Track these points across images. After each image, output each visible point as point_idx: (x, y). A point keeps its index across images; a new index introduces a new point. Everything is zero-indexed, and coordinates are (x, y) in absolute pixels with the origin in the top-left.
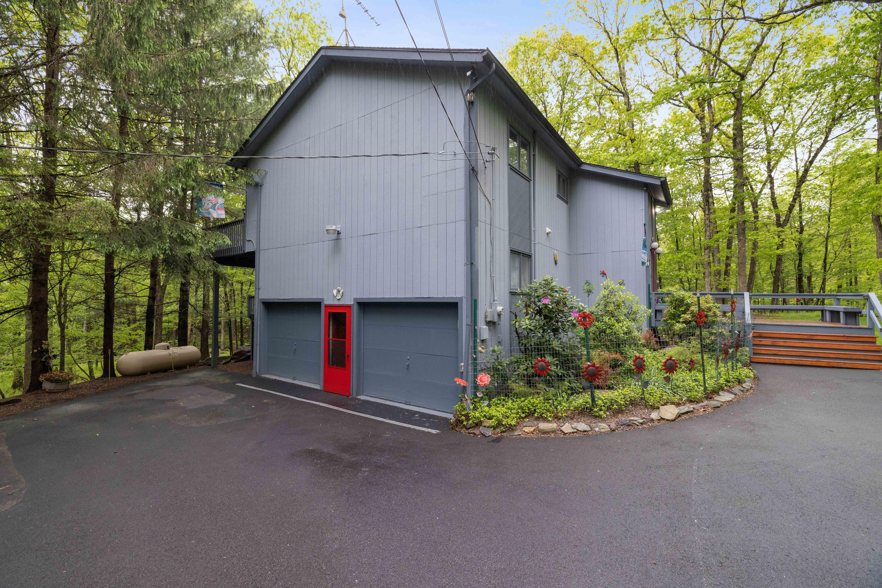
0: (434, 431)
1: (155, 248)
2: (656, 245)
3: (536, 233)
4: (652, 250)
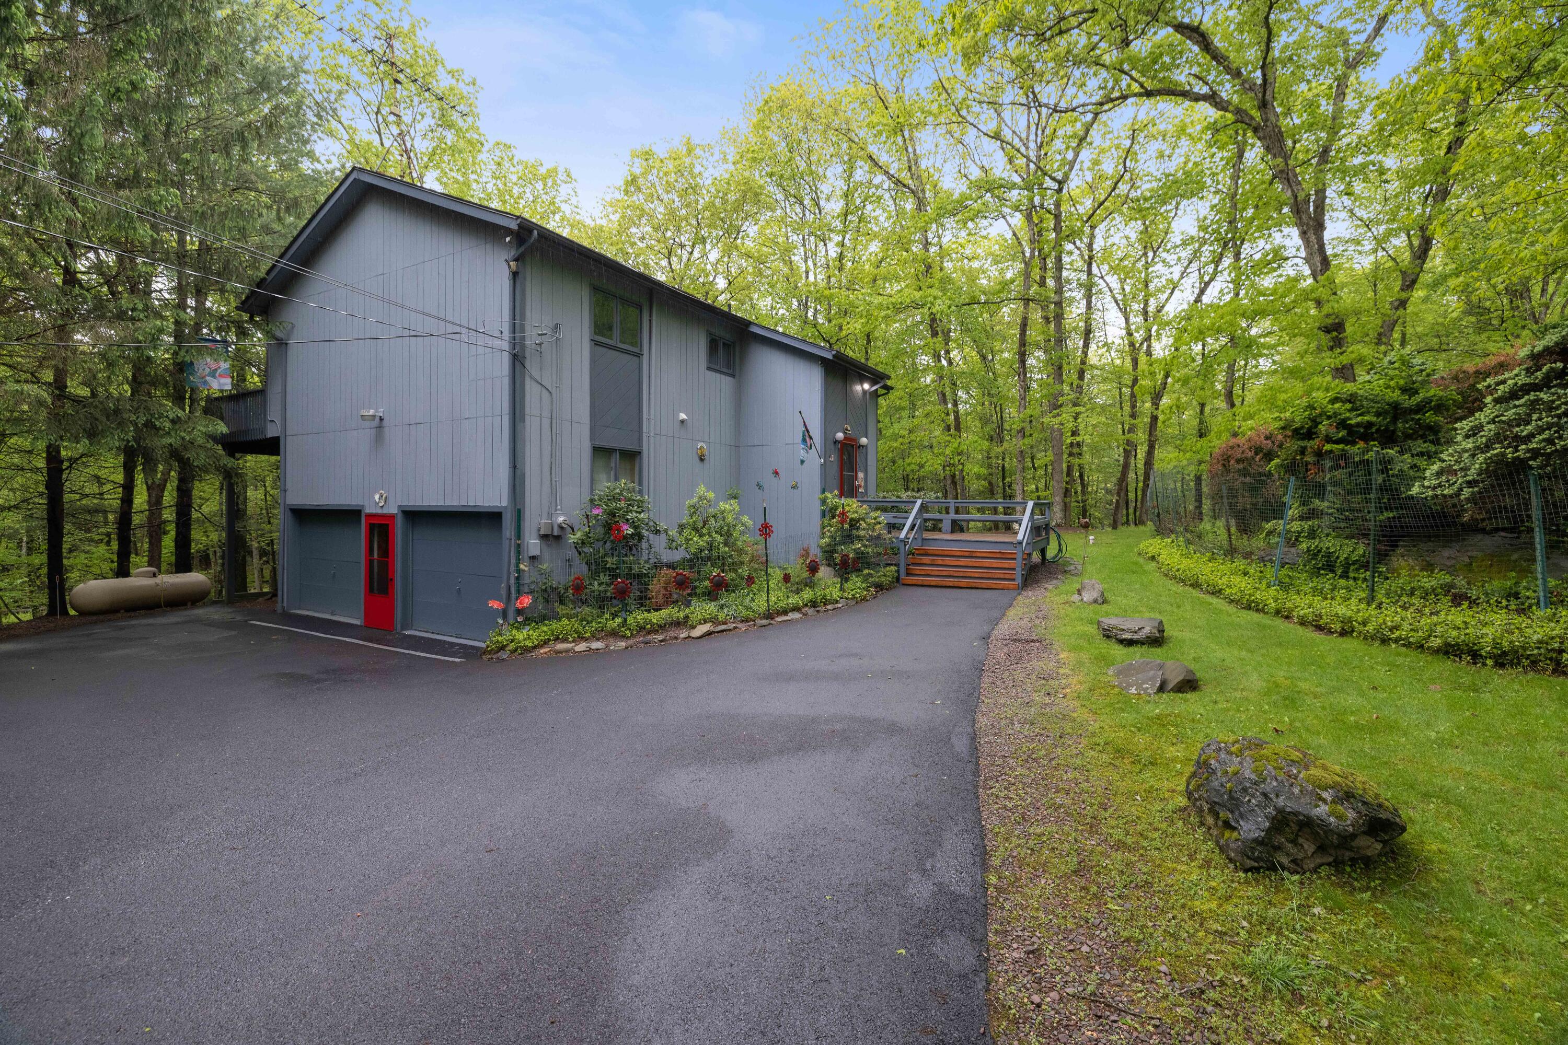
0: (458, 660)
1: (113, 438)
2: (840, 436)
3: (652, 422)
4: (836, 442)
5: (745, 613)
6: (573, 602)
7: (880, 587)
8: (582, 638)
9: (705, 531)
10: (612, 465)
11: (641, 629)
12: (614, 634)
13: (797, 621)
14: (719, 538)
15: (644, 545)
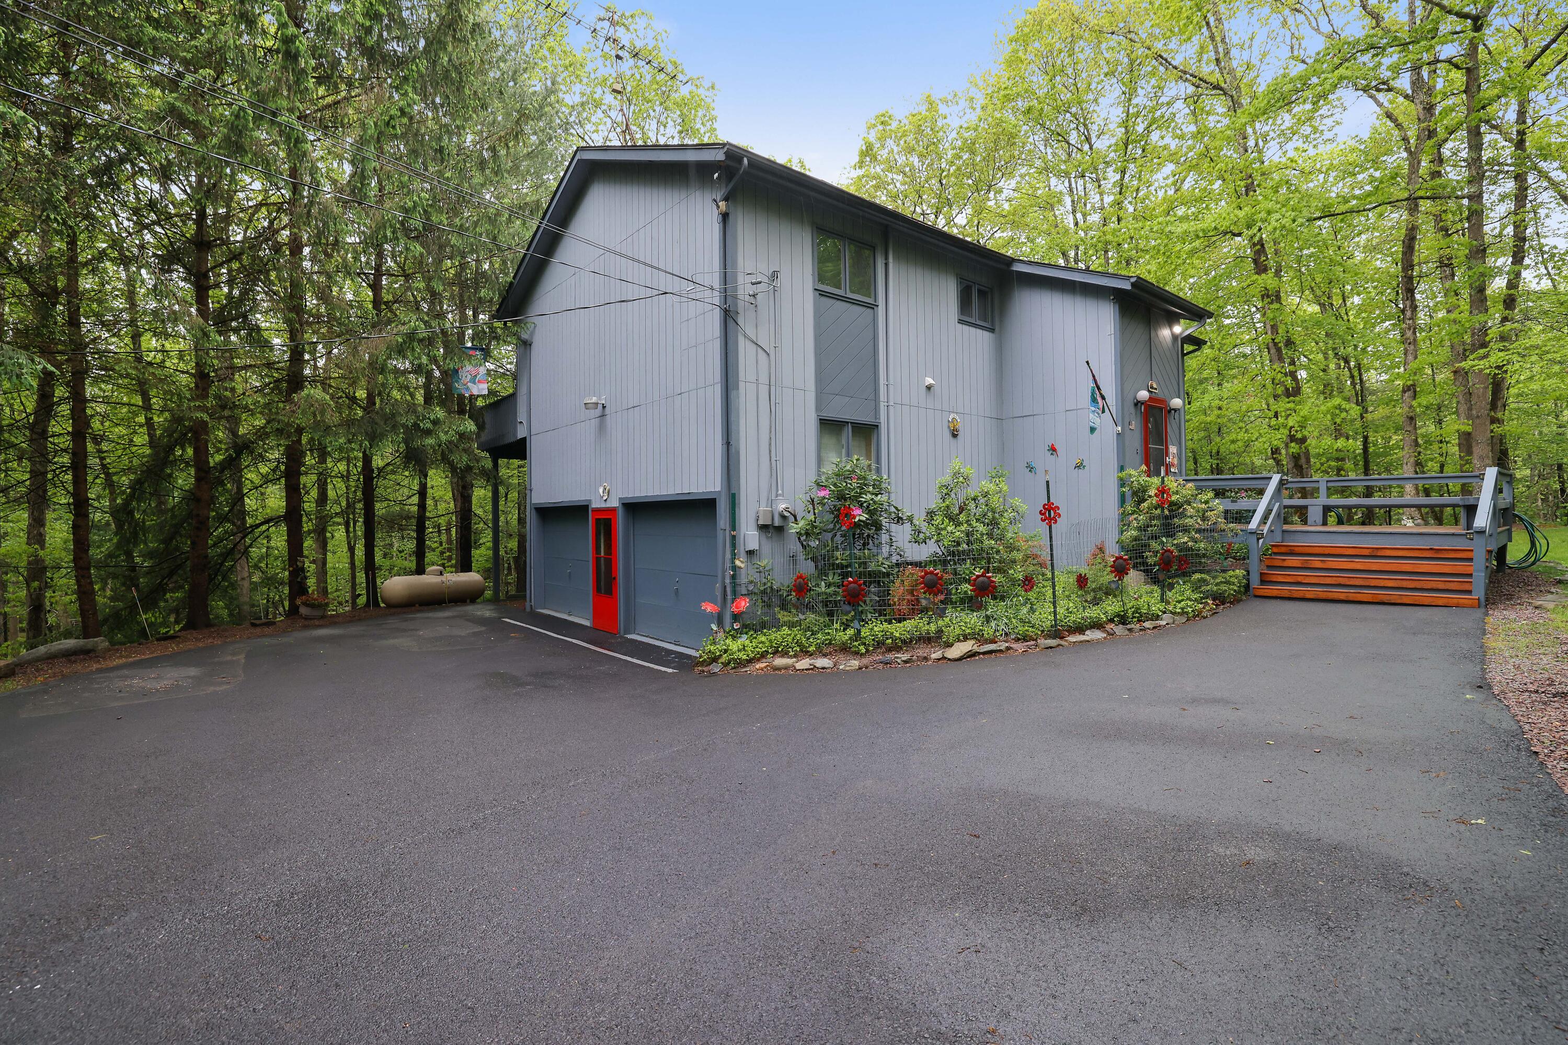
0: (670, 670)
2: (1143, 395)
3: (891, 388)
4: (1137, 404)
5: (1021, 629)
6: (796, 608)
7: (1220, 599)
8: (805, 653)
9: (962, 517)
10: (844, 442)
11: (879, 644)
12: (845, 649)
13: (1098, 642)
14: (982, 528)
15: (884, 538)
